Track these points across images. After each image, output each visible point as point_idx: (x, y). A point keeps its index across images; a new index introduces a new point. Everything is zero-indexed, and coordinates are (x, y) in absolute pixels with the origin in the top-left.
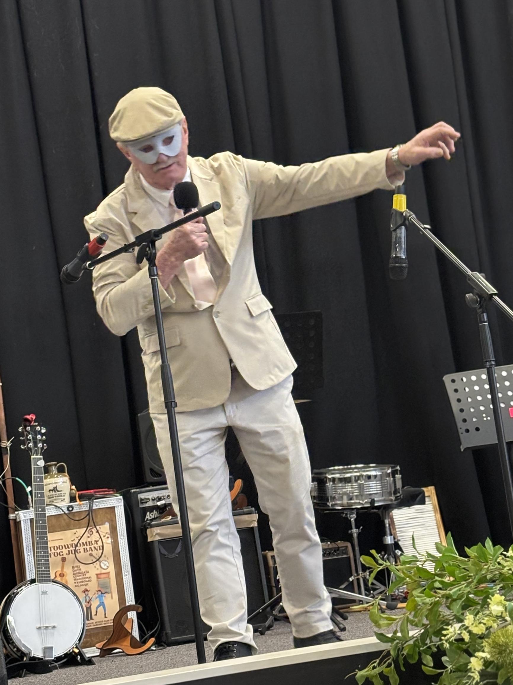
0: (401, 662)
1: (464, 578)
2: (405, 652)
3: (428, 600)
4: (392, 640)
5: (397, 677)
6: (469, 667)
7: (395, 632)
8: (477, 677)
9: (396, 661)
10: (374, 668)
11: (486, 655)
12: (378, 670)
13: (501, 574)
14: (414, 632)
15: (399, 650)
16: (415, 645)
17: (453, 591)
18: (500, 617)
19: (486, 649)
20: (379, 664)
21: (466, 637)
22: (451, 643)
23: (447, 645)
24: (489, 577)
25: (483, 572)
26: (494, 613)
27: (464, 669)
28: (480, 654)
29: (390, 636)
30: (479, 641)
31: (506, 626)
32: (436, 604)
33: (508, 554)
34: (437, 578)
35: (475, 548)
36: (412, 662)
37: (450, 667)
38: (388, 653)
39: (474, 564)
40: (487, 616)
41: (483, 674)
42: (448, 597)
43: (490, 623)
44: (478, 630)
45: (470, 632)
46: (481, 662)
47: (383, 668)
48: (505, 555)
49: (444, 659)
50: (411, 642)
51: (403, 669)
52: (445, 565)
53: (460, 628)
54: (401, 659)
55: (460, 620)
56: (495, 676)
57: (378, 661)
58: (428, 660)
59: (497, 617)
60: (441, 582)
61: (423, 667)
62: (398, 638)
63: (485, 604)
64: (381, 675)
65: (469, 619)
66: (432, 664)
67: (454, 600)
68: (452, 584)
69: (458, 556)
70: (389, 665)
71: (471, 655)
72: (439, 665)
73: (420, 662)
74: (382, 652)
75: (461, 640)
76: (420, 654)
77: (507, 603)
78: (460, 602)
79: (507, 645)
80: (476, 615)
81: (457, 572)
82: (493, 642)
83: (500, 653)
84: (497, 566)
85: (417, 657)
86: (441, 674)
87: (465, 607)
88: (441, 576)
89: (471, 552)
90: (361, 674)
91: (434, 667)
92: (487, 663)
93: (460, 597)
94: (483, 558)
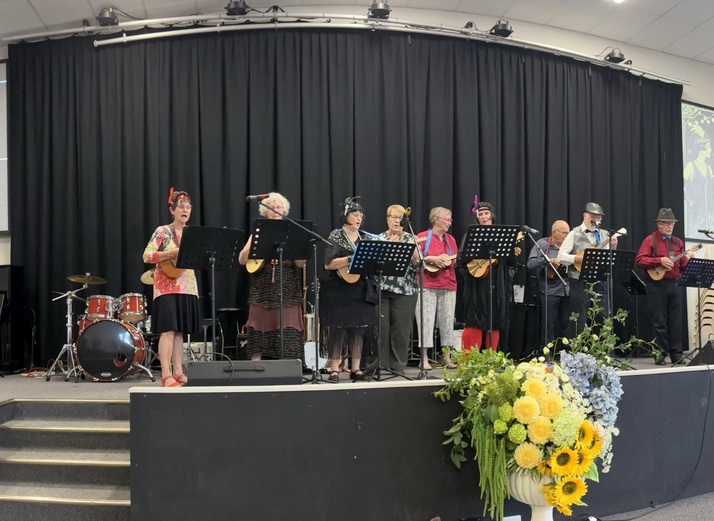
0: (452, 390)
1: (480, 362)
2: (454, 387)
3: (465, 368)
4: (449, 382)
5: (450, 396)
6: (478, 396)
7: (451, 379)
8: (480, 400)
9: (450, 390)
10: (442, 391)
11: (485, 392)
12: (443, 393)
13: (494, 362)
14: (459, 380)
15: (452, 386)
16: (458, 384)
17: (475, 366)
18: (492, 379)
19: (485, 390)
20: (444, 390)
21: (478, 385)
22: (472, 386)
23: (471, 387)
24: (489, 362)
25: (488, 360)
26: (490, 377)
27: (475, 396)
28: (482, 392)
29: (449, 380)
30: (482, 386)
31: (492, 382)
32: (468, 370)
33: (498, 354)
34: (470, 360)
35: (486, 350)
36: (456, 391)
37: (470, 395)
38: (448, 387)
39: (485, 357)
40: (488, 377)
41: (482, 399)
42: (473, 368)
43: (488, 380)
44: (483, 382)
45: (480, 383)
46: (482, 395)
47: (445, 392)
48: (497, 355)
49: (468, 391)
50: (457, 383)
51: (452, 393)
52: (474, 356)
53: (476, 381)
54: (452, 389)
55: (476, 377)
56: (487, 400)
57: (443, 389)
58: (462, 391)
59: (490, 378)
60: (472, 362)
61: (460, 394)
62: (452, 381)
63: (487, 374)
64: (444, 395)
65: (480, 378)
66: (463, 392)
67: (476, 370)
68: (476, 364)
69: (478, 352)
70: (447, 391)
71: (479, 392)
72: (466, 393)
73: (459, 392)
74: (445, 386)
75: (475, 385)
76: (459, 388)
77: (495, 374)
78: (477, 371)
79: (493, 389)
80: (483, 376)
81: (478, 359)
82: (489, 388)
83: (491, 392)
84: (493, 358)
85: (458, 390)
86: (466, 397)
87: (479, 373)
88: (471, 359)
89: (484, 351)
90: (436, 393)
91: (464, 394)
92: (484, 395)
93: (478, 369)
94: (488, 354)
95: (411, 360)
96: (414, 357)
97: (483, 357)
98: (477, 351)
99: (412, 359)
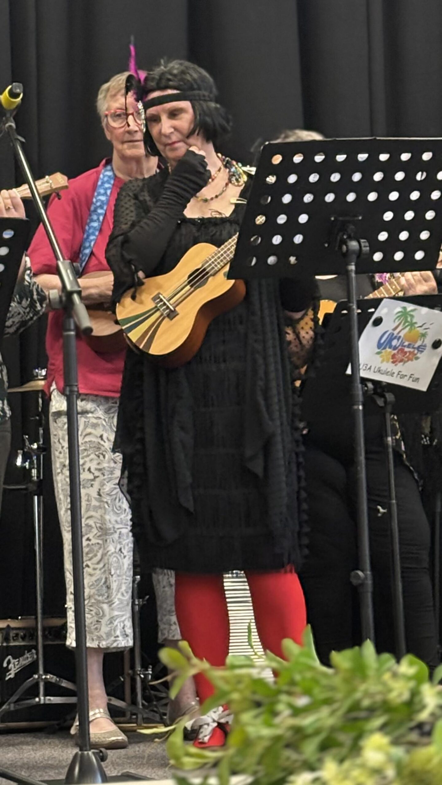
1: (328, 701)
3: (265, 732)
13: (385, 700)
17: (307, 721)
26: (370, 764)
39: (343, 680)
40: (359, 767)
42: (298, 729)
48: (395, 672)
52: (298, 677)
53: (313, 782)
67: (307, 736)
69: (318, 664)
77: (392, 749)
78: (316, 740)
80: (340, 762)
84: (380, 686)
87: (324, 747)
89: (341, 659)
95: (38, 705)
96: (51, 689)
97: (337, 681)
98: (310, 656)
99: (42, 699)
